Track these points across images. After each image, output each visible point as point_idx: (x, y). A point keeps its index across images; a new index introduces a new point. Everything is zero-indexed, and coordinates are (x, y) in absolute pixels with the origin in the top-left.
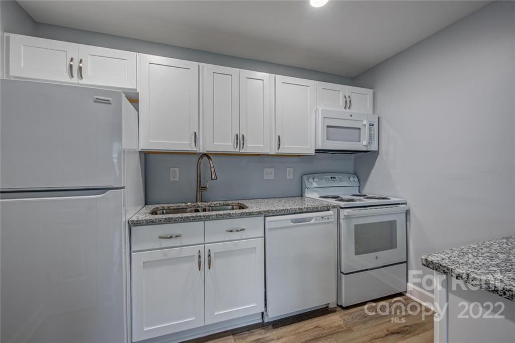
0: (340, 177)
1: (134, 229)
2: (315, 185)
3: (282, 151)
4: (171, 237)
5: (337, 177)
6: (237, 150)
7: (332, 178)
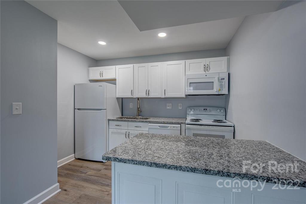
0: (211, 109)
1: (110, 122)
2: (192, 113)
3: (167, 96)
4: (119, 126)
5: (208, 109)
6: (147, 96)
7: (204, 109)
